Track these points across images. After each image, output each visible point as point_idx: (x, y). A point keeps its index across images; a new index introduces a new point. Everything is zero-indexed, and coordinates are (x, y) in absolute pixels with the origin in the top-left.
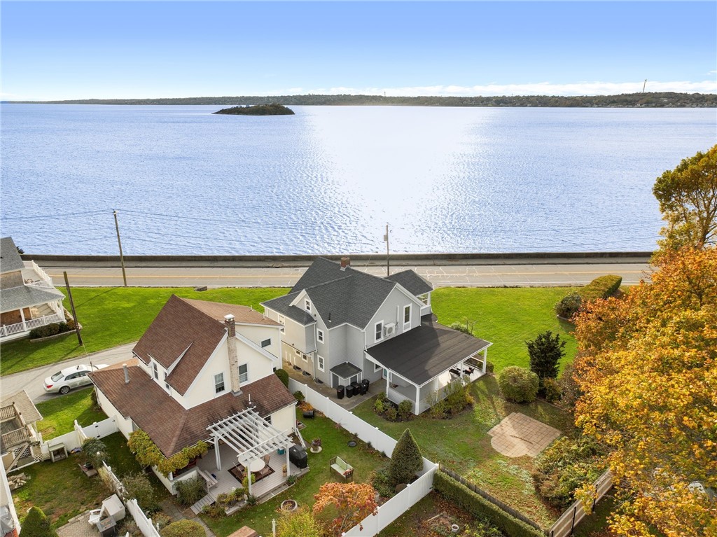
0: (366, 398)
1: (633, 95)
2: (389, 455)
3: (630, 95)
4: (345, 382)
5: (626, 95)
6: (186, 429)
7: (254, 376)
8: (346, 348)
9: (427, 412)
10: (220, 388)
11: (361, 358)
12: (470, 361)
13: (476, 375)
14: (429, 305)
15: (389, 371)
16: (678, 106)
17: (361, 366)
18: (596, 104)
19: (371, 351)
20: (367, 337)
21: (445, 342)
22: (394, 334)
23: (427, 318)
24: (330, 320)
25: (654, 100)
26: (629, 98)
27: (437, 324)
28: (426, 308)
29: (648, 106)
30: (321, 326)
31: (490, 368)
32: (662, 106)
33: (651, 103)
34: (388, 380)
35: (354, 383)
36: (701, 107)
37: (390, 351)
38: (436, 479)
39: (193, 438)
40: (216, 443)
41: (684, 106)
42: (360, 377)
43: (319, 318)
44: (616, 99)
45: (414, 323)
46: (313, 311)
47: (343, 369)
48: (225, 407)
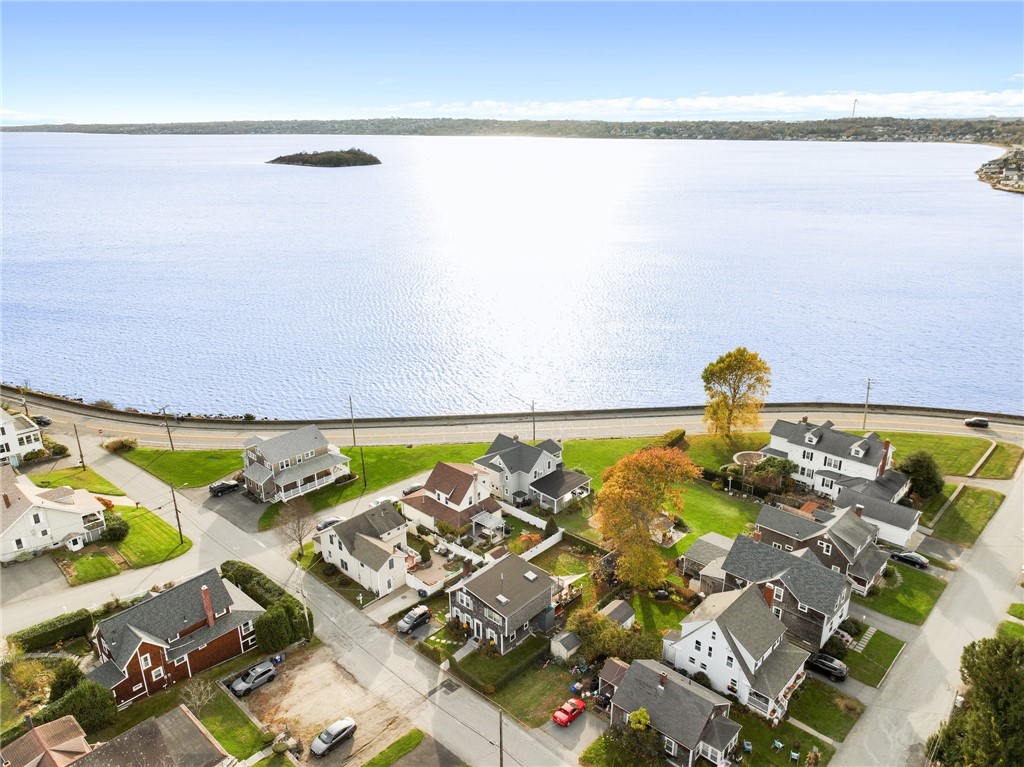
0: (530, 507)
1: (839, 121)
2: (544, 528)
3: (834, 122)
4: (519, 500)
5: (830, 122)
6: (461, 519)
7: (483, 498)
8: (519, 484)
9: (560, 513)
10: (470, 503)
11: (527, 488)
12: (581, 488)
13: (585, 494)
14: (561, 458)
15: (542, 494)
16: (895, 140)
17: (527, 492)
18: (790, 136)
19: (532, 484)
20: (530, 478)
21: (568, 479)
22: (543, 476)
23: (559, 466)
24: (512, 470)
25: (865, 130)
26: (833, 127)
27: (564, 469)
28: (559, 460)
29: (856, 140)
30: (507, 472)
31: (592, 491)
32: (875, 139)
33: (861, 134)
34: (541, 499)
35: (524, 500)
36: (924, 141)
37: (541, 484)
38: (564, 534)
39: (466, 523)
40: (473, 524)
41: (902, 140)
42: (527, 498)
43: (506, 469)
44: (815, 129)
45: (553, 468)
46: (503, 465)
47: (519, 494)
48: (474, 510)
